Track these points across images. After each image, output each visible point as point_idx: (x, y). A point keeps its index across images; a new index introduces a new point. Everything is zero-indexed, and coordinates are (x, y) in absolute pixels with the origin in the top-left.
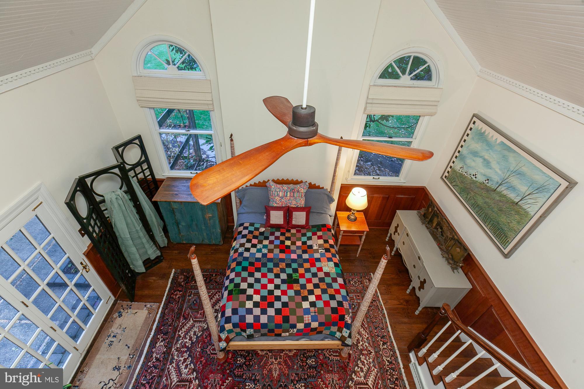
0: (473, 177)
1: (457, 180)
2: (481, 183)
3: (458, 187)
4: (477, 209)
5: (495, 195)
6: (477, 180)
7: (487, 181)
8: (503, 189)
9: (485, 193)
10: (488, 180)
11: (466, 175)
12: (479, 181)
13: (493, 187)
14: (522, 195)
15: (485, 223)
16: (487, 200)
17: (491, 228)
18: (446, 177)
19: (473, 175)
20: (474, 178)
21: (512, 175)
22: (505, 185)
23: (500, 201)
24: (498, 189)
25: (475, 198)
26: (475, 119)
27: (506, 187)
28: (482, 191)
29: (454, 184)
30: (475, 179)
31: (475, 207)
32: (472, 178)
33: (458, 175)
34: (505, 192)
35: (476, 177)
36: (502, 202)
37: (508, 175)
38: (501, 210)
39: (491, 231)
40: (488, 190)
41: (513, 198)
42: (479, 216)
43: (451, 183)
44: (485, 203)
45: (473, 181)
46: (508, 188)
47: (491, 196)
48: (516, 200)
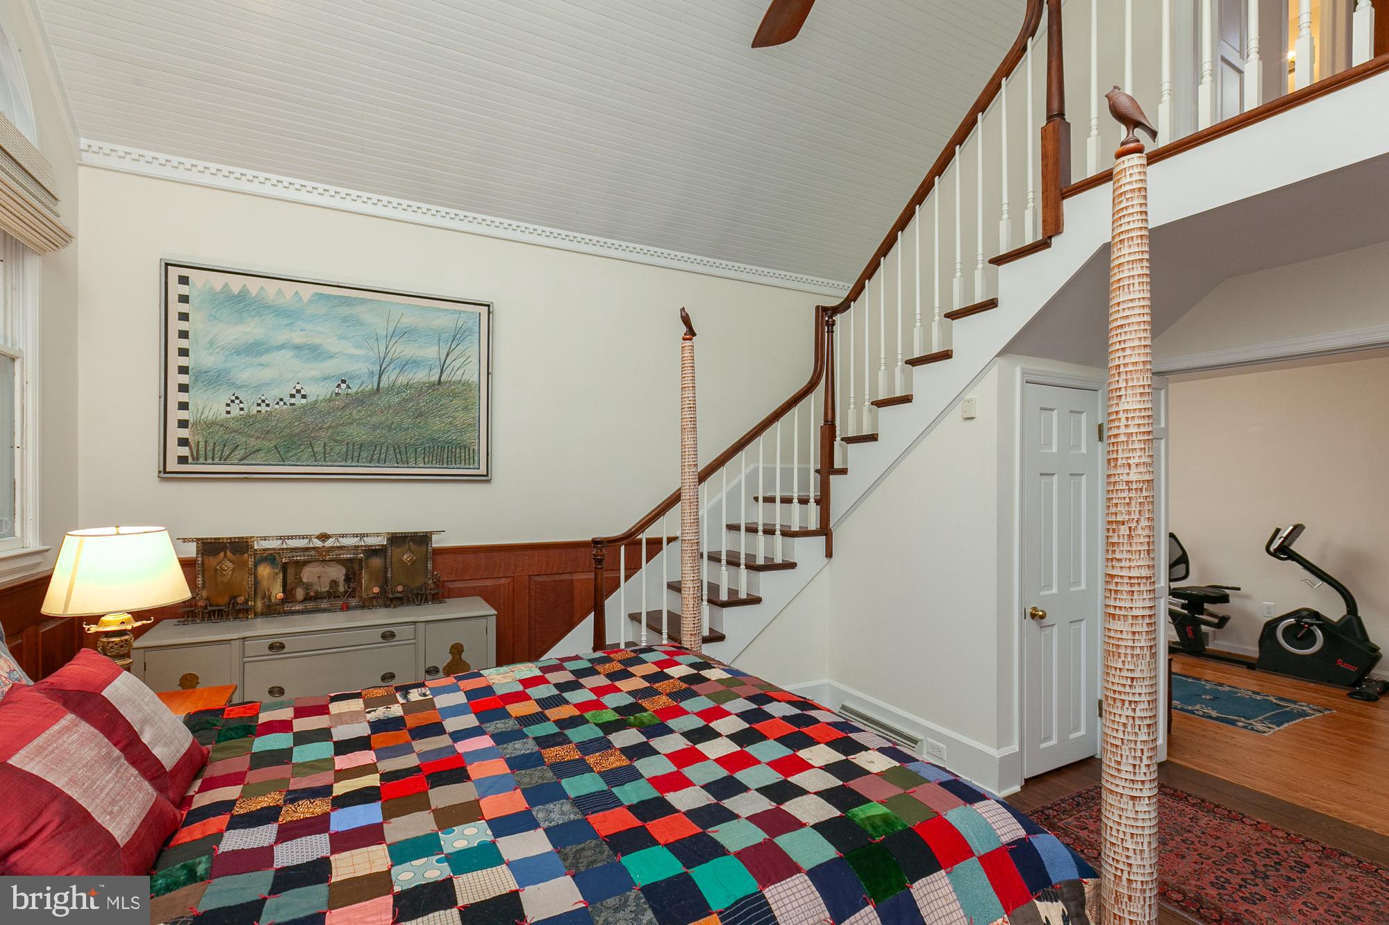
0: (293, 400)
1: (241, 439)
2: (330, 400)
3: (262, 454)
4: (364, 454)
5: (385, 399)
6: (311, 399)
7: (344, 386)
8: (393, 377)
9: (359, 411)
10: (344, 382)
11: (268, 409)
12: (321, 398)
13: (370, 387)
14: (438, 363)
15: (406, 463)
16: (374, 419)
17: (427, 460)
18: (182, 460)
19: (292, 396)
20: (298, 401)
21: (391, 343)
22: (392, 366)
23: (405, 400)
24: (384, 384)
25: (339, 438)
26: (174, 273)
27: (397, 370)
28: (348, 411)
29: (240, 453)
30: (304, 401)
31: (356, 454)
32: (291, 404)
33: (233, 425)
34: (403, 379)
35: (304, 397)
36: (411, 399)
37: (383, 349)
38: (421, 415)
39: (430, 465)
40: (361, 400)
41: (426, 379)
42: (382, 461)
43: (224, 459)
44: (375, 427)
45: (303, 407)
46: (402, 368)
47: (378, 405)
48: (435, 378)
